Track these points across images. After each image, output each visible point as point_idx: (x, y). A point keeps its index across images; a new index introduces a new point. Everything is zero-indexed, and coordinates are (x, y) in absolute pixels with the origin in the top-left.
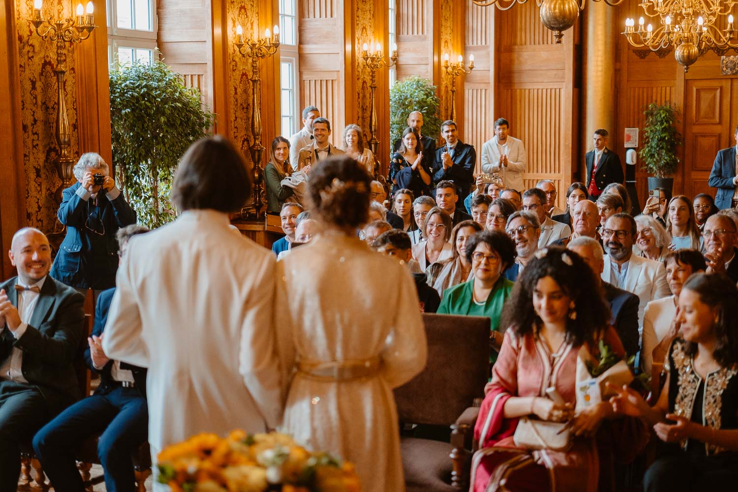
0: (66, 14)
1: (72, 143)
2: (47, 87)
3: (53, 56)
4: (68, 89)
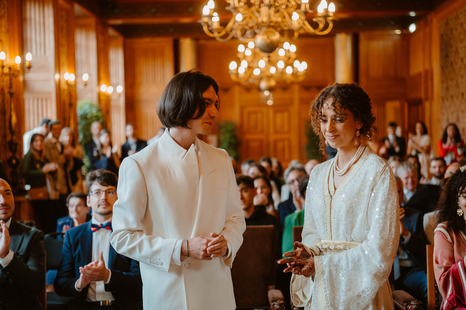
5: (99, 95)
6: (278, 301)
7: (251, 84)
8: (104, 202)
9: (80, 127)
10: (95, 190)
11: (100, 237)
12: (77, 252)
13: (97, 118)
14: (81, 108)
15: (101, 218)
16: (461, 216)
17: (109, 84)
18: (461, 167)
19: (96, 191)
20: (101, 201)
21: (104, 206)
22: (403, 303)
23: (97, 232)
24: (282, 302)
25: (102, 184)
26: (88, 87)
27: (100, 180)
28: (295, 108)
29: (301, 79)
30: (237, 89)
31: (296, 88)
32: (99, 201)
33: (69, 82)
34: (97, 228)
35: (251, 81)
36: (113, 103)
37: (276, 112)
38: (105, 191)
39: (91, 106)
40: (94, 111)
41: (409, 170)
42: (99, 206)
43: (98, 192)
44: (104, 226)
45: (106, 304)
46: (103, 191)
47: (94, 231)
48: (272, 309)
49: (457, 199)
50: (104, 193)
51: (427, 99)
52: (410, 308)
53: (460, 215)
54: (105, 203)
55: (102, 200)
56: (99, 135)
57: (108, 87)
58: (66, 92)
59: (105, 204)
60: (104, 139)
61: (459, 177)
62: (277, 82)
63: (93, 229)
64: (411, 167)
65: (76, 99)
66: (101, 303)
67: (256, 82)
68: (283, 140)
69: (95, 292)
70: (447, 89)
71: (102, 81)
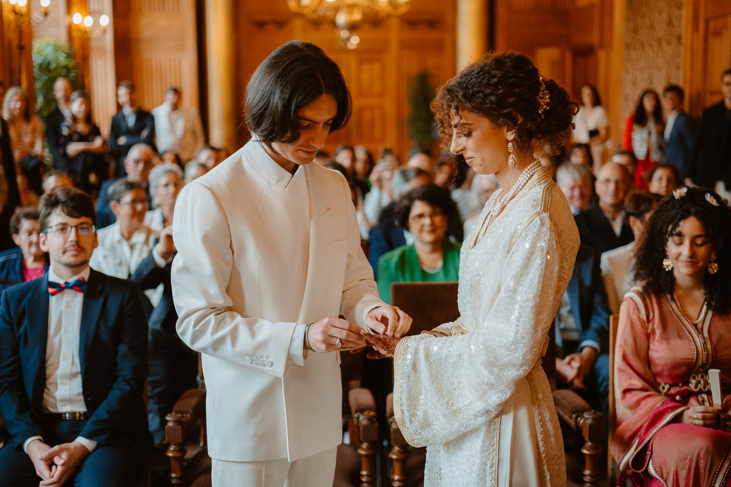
5: (70, 29)
6: (366, 413)
7: (320, 17)
8: (73, 246)
9: (38, 85)
10: (57, 225)
11: (63, 305)
12: (22, 330)
13: (66, 71)
14: (39, 53)
15: (66, 271)
16: (669, 271)
17: (87, 12)
18: (675, 191)
19: (60, 227)
20: (68, 244)
21: (74, 253)
22: (571, 414)
23: (58, 295)
24: (372, 413)
25: (70, 214)
26: (49, 18)
27: (67, 207)
28: (392, 56)
29: (403, 10)
30: (298, 23)
31: (394, 24)
32: (65, 243)
33: (17, 9)
34: (58, 289)
35: (321, 12)
36: (94, 44)
37: (361, 62)
38: (76, 227)
39: (57, 48)
40: (62, 58)
41: (577, 176)
42: (64, 252)
43: (63, 228)
44: (71, 285)
45: (75, 417)
46: (72, 227)
47: (53, 294)
48: (356, 423)
49: (664, 243)
50: (73, 230)
51: (602, 46)
52: (583, 423)
53: (667, 270)
54: (76, 247)
55: (71, 242)
56: (68, 100)
57: (84, 17)
58: (13, 26)
59: (76, 250)
60: (76, 107)
61: (670, 206)
62: (364, 15)
63: (51, 290)
64: (579, 171)
65: (31, 37)
66: (67, 415)
67: (329, 14)
68: (372, 108)
69: (55, 398)
70: (636, 31)
71: (75, 8)
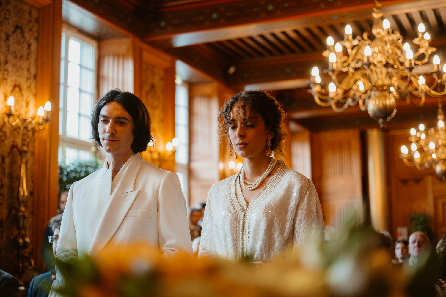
0: (31, 113)
1: (29, 204)
2: (13, 163)
3: (19, 141)
4: (29, 166)
30: (429, 180)
